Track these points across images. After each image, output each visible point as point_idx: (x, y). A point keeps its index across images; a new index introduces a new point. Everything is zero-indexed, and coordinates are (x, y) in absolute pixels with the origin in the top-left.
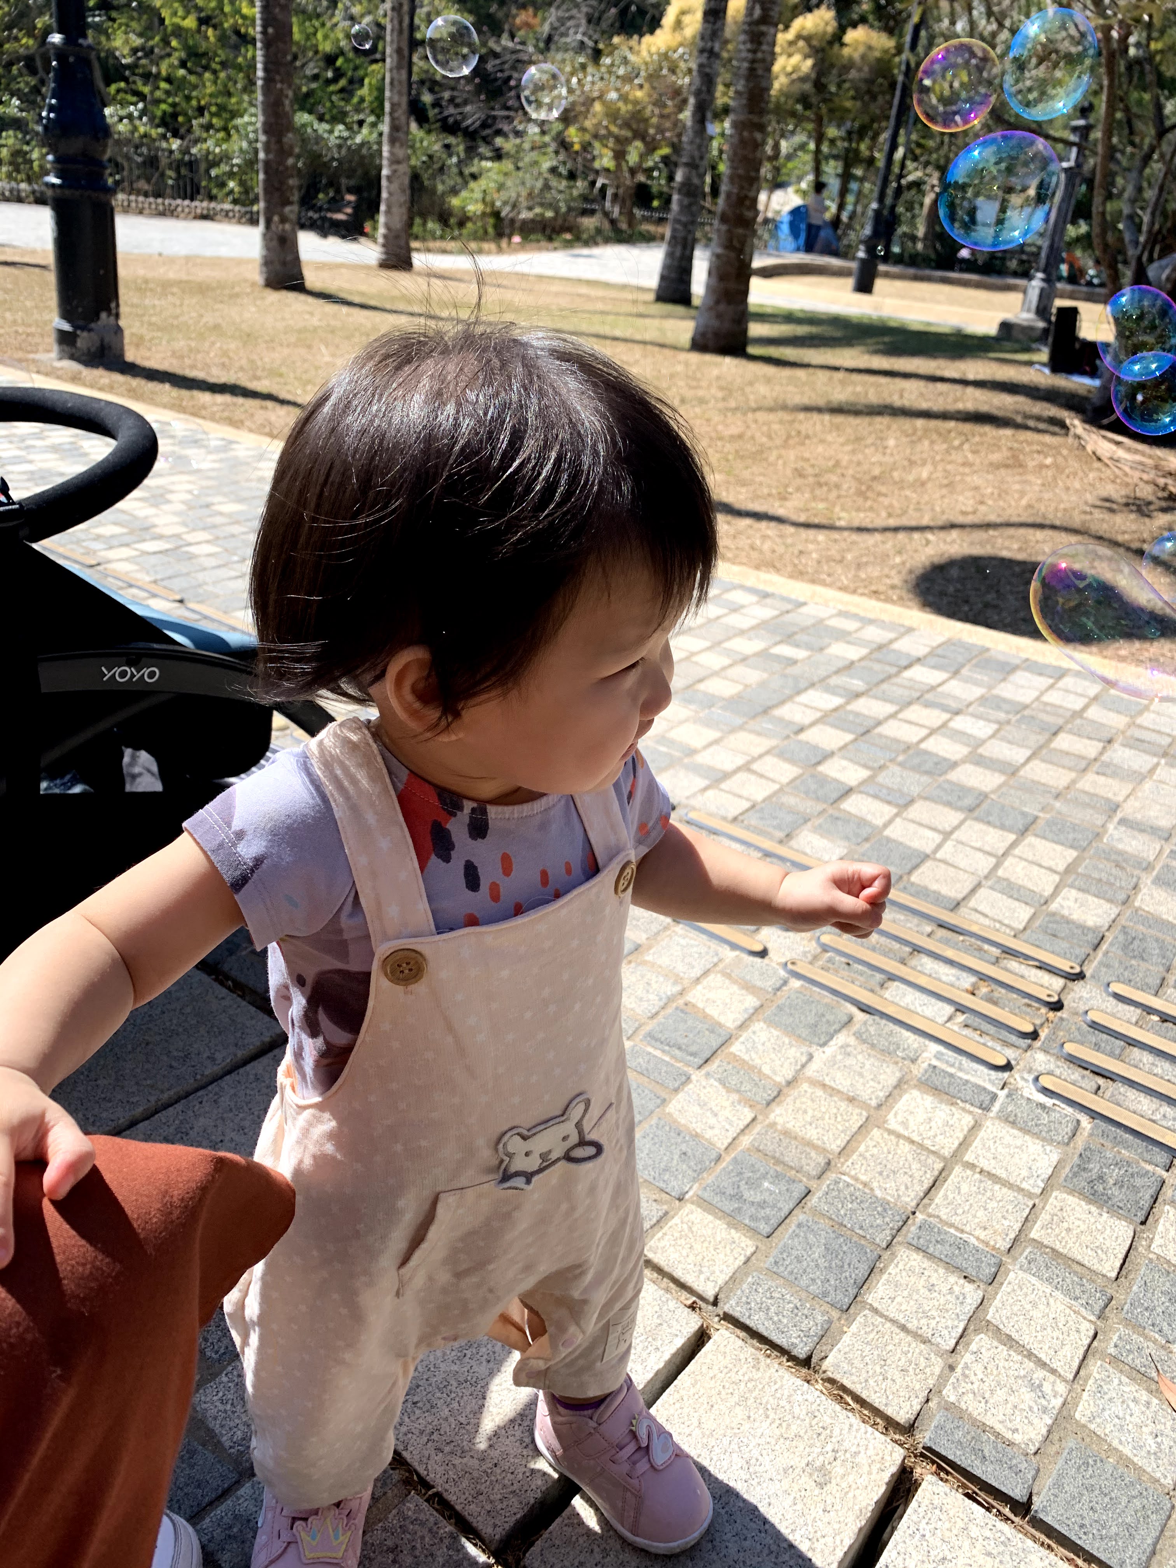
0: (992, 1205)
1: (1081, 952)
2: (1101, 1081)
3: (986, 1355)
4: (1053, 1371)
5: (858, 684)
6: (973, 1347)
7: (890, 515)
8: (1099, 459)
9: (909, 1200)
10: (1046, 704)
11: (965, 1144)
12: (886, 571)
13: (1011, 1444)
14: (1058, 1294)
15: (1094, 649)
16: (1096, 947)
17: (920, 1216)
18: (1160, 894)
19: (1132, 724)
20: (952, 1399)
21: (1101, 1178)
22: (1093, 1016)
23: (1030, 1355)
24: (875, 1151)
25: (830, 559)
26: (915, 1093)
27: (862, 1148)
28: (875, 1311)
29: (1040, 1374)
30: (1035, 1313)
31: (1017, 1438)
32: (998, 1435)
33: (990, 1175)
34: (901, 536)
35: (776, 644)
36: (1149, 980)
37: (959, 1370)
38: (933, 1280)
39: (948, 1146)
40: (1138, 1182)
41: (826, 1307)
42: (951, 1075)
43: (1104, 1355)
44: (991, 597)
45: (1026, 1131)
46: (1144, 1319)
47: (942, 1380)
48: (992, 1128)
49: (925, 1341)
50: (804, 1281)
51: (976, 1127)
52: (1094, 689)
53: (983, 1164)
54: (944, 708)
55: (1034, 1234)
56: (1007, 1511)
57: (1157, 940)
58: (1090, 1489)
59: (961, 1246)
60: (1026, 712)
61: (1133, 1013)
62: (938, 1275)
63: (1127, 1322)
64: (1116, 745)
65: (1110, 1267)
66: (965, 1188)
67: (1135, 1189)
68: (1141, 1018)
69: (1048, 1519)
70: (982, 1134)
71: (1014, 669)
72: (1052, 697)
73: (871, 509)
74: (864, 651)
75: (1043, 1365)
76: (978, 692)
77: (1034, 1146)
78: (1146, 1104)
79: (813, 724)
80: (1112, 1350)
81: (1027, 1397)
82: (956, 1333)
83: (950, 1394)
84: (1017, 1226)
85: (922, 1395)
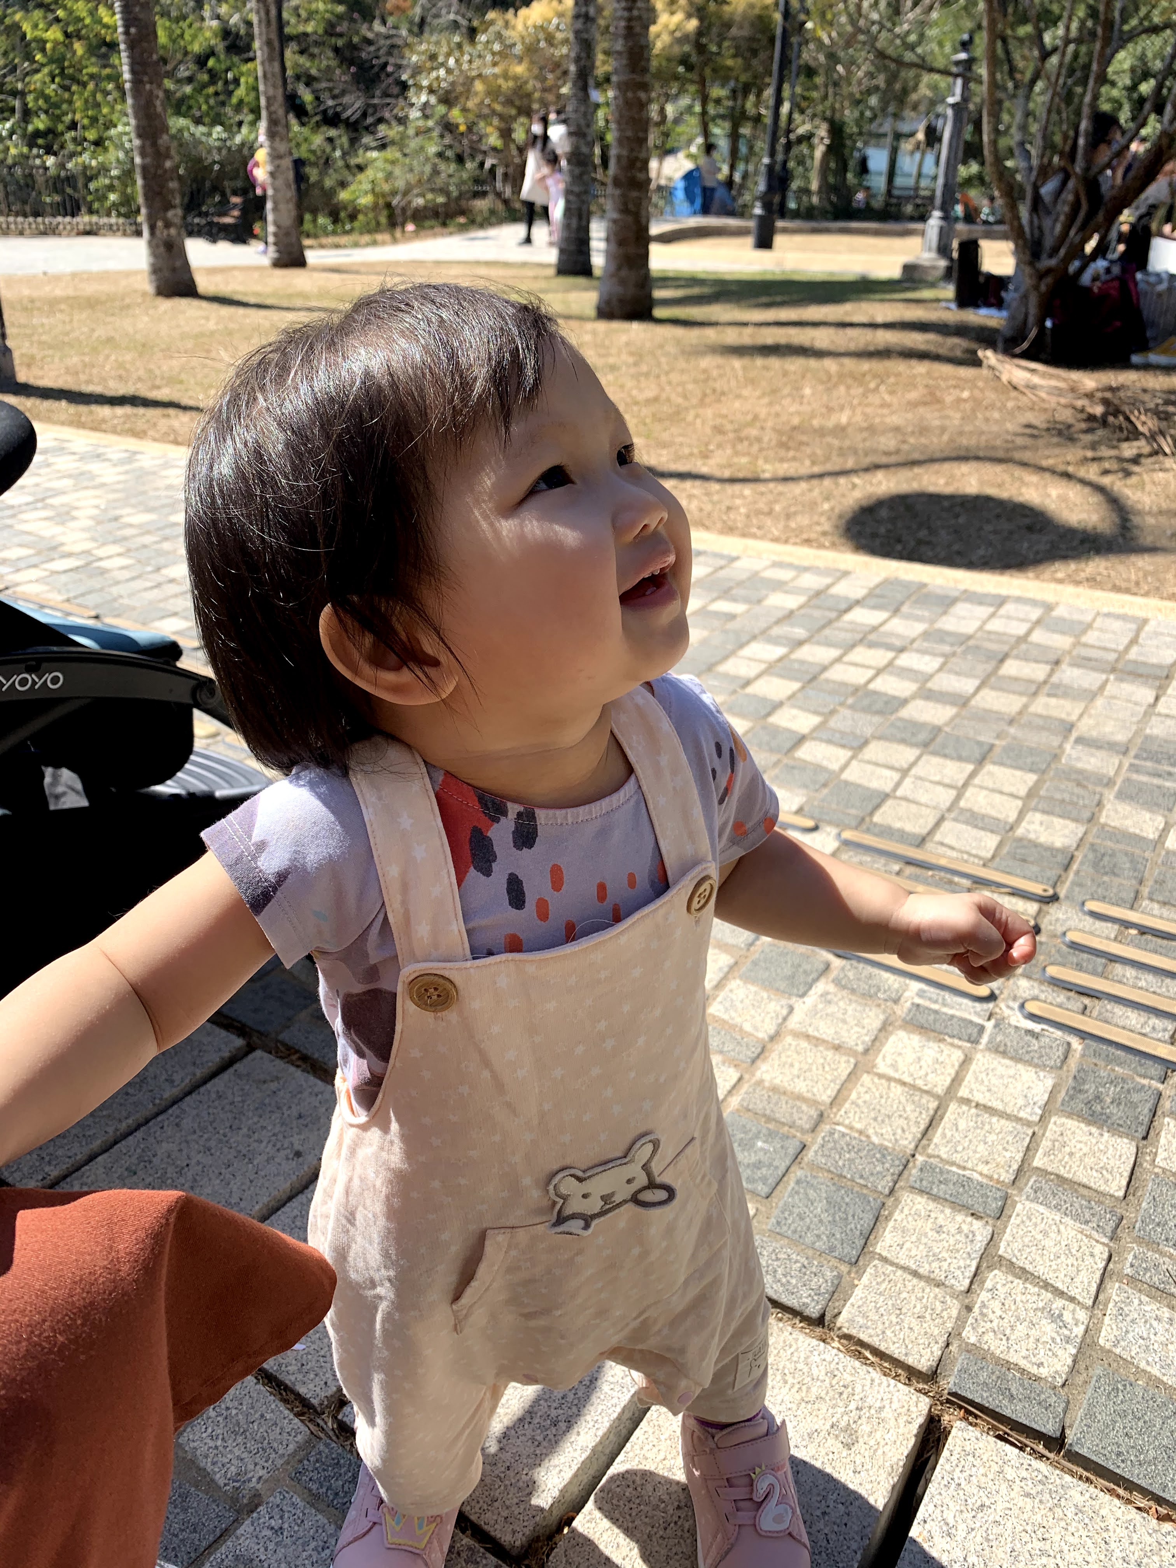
0: (991, 1138)
1: (1052, 874)
2: (1087, 1001)
3: (1002, 1291)
4: (1072, 1299)
5: (800, 632)
6: (988, 1284)
7: (813, 463)
8: (1015, 388)
9: (907, 1143)
10: (989, 632)
11: (957, 1080)
12: (816, 518)
13: (1038, 1379)
14: (1068, 1220)
15: (1031, 574)
16: (1067, 868)
17: (920, 1158)
18: (1124, 808)
19: (1077, 644)
20: (973, 1340)
21: (1098, 1098)
22: (1072, 936)
23: (1046, 1285)
24: (867, 1097)
25: (759, 512)
26: (902, 1034)
27: (854, 1096)
28: (885, 1260)
29: (1059, 1303)
30: (1048, 1243)
31: (1044, 1372)
32: (1023, 1371)
33: (986, 1108)
34: (827, 482)
35: (714, 600)
36: (1124, 895)
37: (976, 1309)
38: (941, 1221)
39: (941, 1082)
40: (1135, 1097)
41: (833, 1262)
42: (936, 1012)
43: (1121, 1277)
44: (923, 534)
45: (1017, 1059)
46: (1157, 1234)
47: (961, 1322)
48: (983, 1060)
49: (939, 1285)
50: (809, 1238)
51: (966, 1061)
52: (1035, 614)
53: (979, 1097)
54: (889, 647)
55: (1037, 1162)
56: (1040, 1448)
57: (1126, 854)
58: (1123, 1415)
59: (965, 1183)
60: (971, 643)
61: (1111, 929)
62: (944, 1215)
63: (1139, 1240)
64: (1064, 666)
65: (1117, 1187)
66: (962, 1124)
67: (1134, 1105)
68: (1120, 933)
69: (1084, 1452)
70: (973, 1067)
71: (954, 601)
72: (995, 625)
73: (794, 459)
74: (802, 599)
75: (1061, 1294)
76: (919, 628)
77: (1027, 1074)
78: (1134, 1018)
79: (759, 676)
80: (1128, 1271)
81: (1048, 1329)
82: (970, 1272)
83: (970, 1336)
84: (1019, 1157)
85: (942, 1340)
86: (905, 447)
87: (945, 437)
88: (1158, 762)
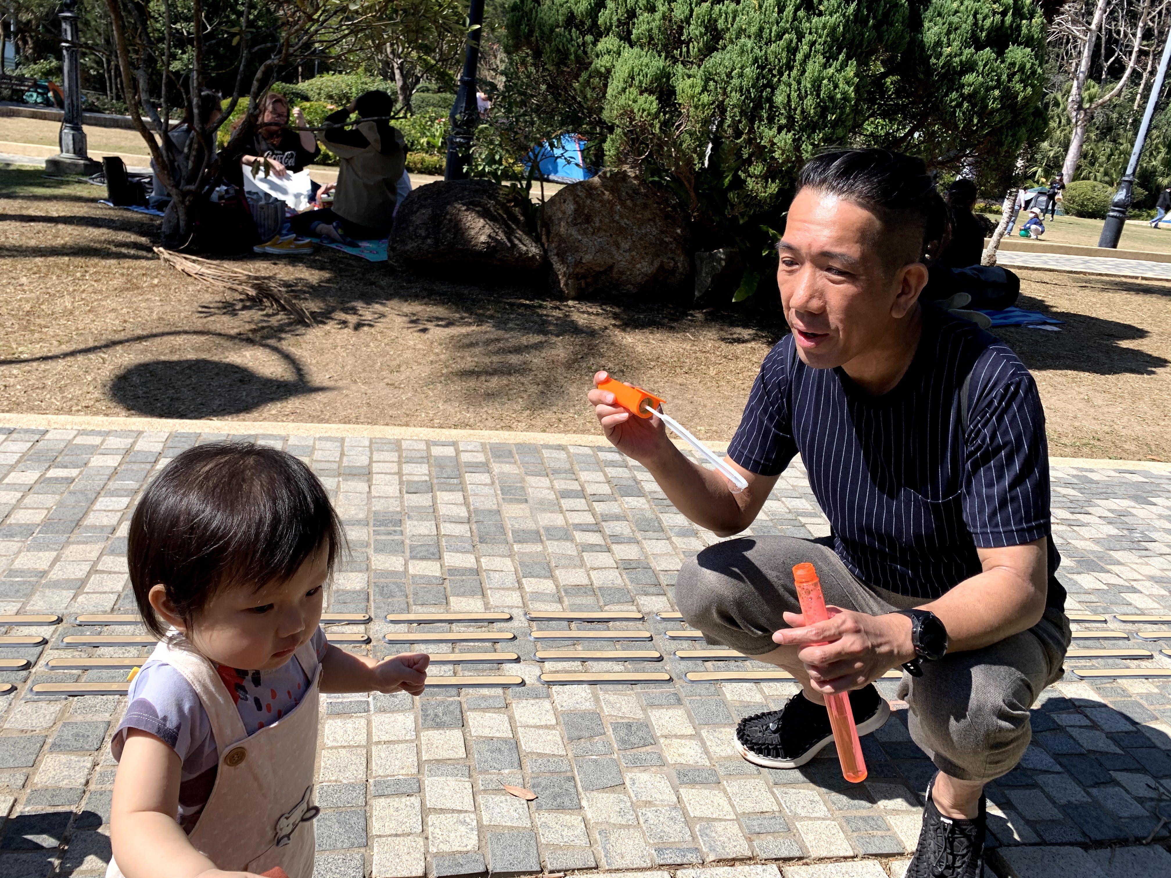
0: (399, 755)
1: (363, 605)
3: (437, 823)
4: (466, 811)
5: (132, 485)
6: (430, 823)
8: (189, 275)
9: (362, 776)
11: (369, 734)
13: (468, 852)
14: (449, 778)
16: (368, 600)
17: (371, 781)
18: (381, 557)
19: (312, 461)
20: (435, 851)
21: (436, 715)
22: (389, 637)
23: (453, 811)
24: (330, 762)
25: (34, 388)
26: (330, 722)
27: (323, 764)
28: (380, 836)
29: (462, 816)
30: (446, 792)
31: (469, 848)
32: (460, 852)
33: (389, 742)
34: (80, 358)
35: (47, 469)
36: (402, 606)
37: (430, 837)
38: (396, 806)
39: (362, 739)
40: (451, 708)
41: (357, 850)
42: (342, 703)
43: (480, 792)
44: (171, 392)
45: (392, 712)
46: (486, 766)
47: (426, 846)
48: (377, 719)
49: (409, 834)
50: (339, 845)
51: (369, 723)
53: (384, 738)
55: (424, 758)
57: (394, 583)
58: (506, 847)
59: (398, 782)
61: (404, 627)
62: (396, 802)
63: (480, 773)
65: (462, 753)
66: (383, 755)
67: (452, 712)
68: (409, 628)
69: (498, 870)
70: (374, 724)
73: (41, 340)
74: (119, 458)
75: (460, 812)
77: (400, 717)
78: (434, 670)
79: (119, 523)
80: (482, 788)
81: (462, 829)
82: (420, 823)
83: (433, 849)
84: (415, 759)
85: (423, 858)
86: (128, 325)
87: (155, 316)
88: (386, 525)
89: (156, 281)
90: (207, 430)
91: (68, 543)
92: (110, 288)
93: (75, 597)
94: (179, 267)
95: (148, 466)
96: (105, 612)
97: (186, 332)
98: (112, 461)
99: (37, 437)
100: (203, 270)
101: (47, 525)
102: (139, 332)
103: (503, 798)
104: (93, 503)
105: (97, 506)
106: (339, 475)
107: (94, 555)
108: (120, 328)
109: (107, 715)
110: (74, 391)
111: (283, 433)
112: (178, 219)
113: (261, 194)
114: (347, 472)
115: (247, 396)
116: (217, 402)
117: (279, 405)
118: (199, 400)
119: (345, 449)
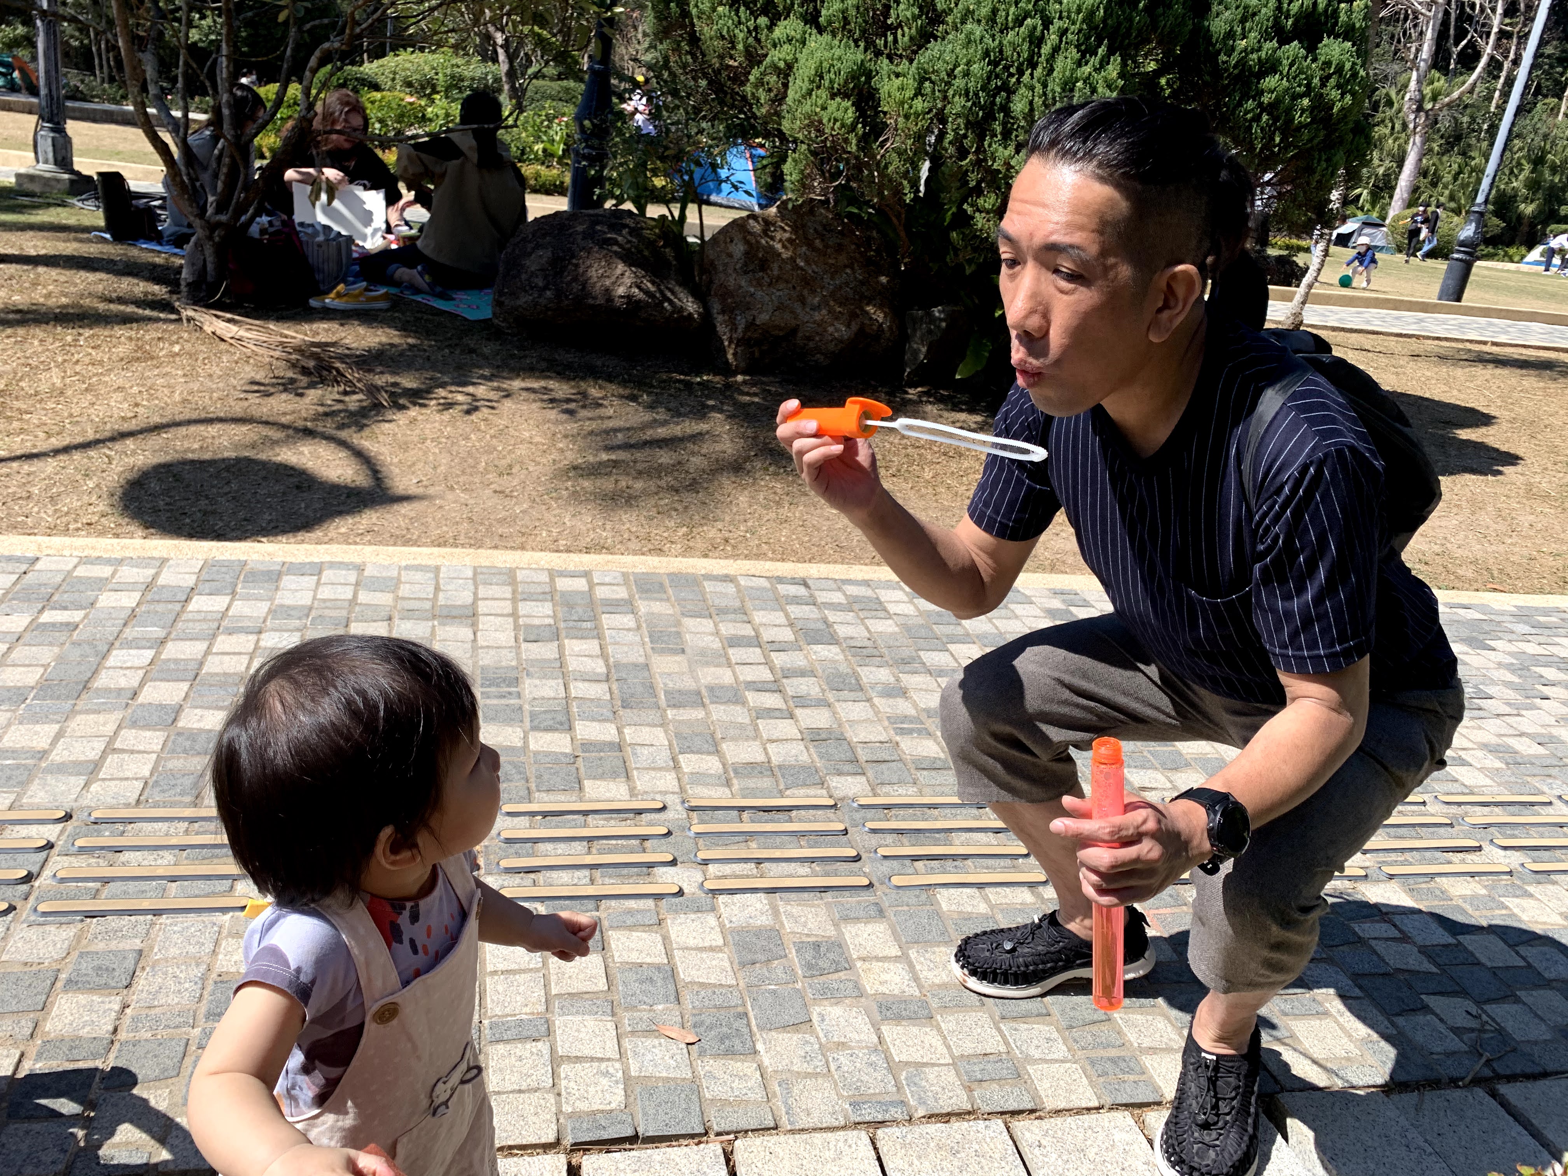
0: (522, 989)
2: (532, 876)
3: (571, 1075)
4: (609, 1060)
5: (157, 632)
6: (563, 1075)
8: (223, 340)
10: (324, 601)
13: (612, 1111)
14: (586, 1017)
17: (486, 1022)
18: (492, 728)
19: (397, 598)
20: (570, 1110)
22: (505, 835)
23: (592, 1059)
28: (499, 1093)
29: (604, 1065)
30: (582, 1035)
31: (613, 1106)
32: (602, 1111)
33: (508, 972)
35: (41, 611)
36: (521, 793)
37: (563, 1093)
38: (519, 1054)
43: (626, 1034)
46: (634, 1001)
47: (559, 1104)
49: (536, 1090)
52: (352, 577)
53: (501, 967)
54: (247, 631)
55: (554, 992)
56: (628, 1146)
57: (509, 763)
58: (660, 1105)
59: (520, 1023)
60: (313, 614)
61: (524, 821)
62: (519, 1049)
63: (627, 1009)
64: (396, 621)
65: (602, 985)
66: (500, 988)
68: (531, 822)
69: (650, 1134)
71: (279, 575)
72: (325, 593)
74: (137, 595)
75: (601, 1060)
78: (565, 876)
79: (142, 684)
80: (629, 1029)
81: (605, 1081)
82: (550, 1075)
83: (567, 1108)
84: (542, 993)
85: (554, 1120)
86: (141, 410)
87: (177, 397)
88: (498, 686)
89: (177, 348)
90: (255, 557)
91: (73, 712)
92: (114, 357)
93: (87, 785)
94: (208, 329)
95: (178, 607)
96: (127, 806)
97: (221, 420)
98: (129, 600)
99: (24, 567)
100: (242, 333)
101: (45, 688)
102: (156, 419)
103: (656, 1042)
104: (104, 657)
105: (111, 661)
106: (434, 617)
107: (110, 729)
108: (132, 414)
109: (138, 941)
110: (71, 502)
111: (357, 560)
112: (205, 260)
113: (318, 228)
114: (445, 612)
115: (307, 507)
116: (267, 517)
117: (350, 520)
118: (241, 515)
119: (441, 582)
